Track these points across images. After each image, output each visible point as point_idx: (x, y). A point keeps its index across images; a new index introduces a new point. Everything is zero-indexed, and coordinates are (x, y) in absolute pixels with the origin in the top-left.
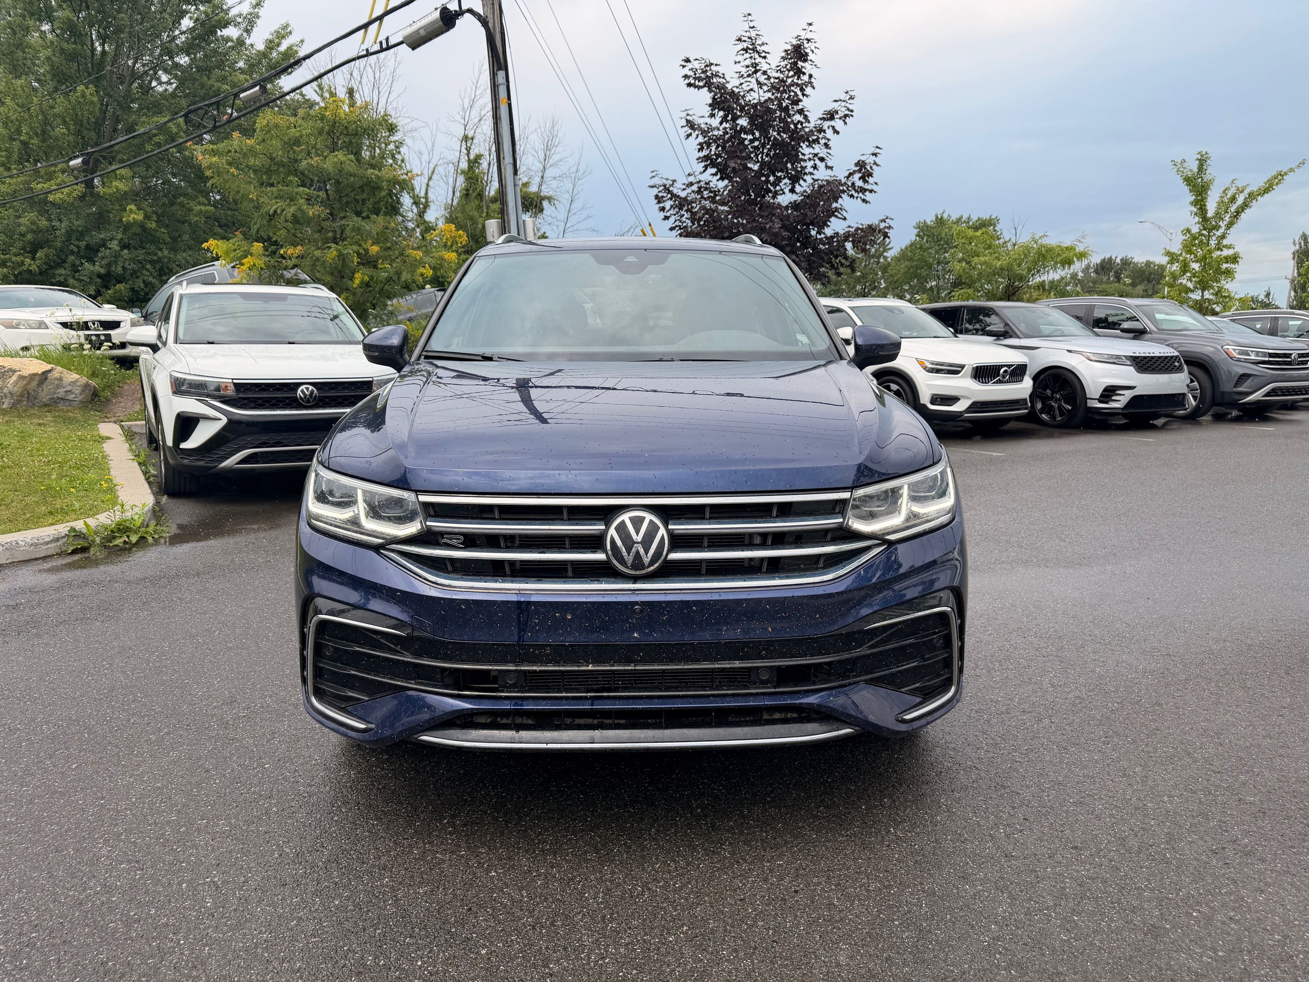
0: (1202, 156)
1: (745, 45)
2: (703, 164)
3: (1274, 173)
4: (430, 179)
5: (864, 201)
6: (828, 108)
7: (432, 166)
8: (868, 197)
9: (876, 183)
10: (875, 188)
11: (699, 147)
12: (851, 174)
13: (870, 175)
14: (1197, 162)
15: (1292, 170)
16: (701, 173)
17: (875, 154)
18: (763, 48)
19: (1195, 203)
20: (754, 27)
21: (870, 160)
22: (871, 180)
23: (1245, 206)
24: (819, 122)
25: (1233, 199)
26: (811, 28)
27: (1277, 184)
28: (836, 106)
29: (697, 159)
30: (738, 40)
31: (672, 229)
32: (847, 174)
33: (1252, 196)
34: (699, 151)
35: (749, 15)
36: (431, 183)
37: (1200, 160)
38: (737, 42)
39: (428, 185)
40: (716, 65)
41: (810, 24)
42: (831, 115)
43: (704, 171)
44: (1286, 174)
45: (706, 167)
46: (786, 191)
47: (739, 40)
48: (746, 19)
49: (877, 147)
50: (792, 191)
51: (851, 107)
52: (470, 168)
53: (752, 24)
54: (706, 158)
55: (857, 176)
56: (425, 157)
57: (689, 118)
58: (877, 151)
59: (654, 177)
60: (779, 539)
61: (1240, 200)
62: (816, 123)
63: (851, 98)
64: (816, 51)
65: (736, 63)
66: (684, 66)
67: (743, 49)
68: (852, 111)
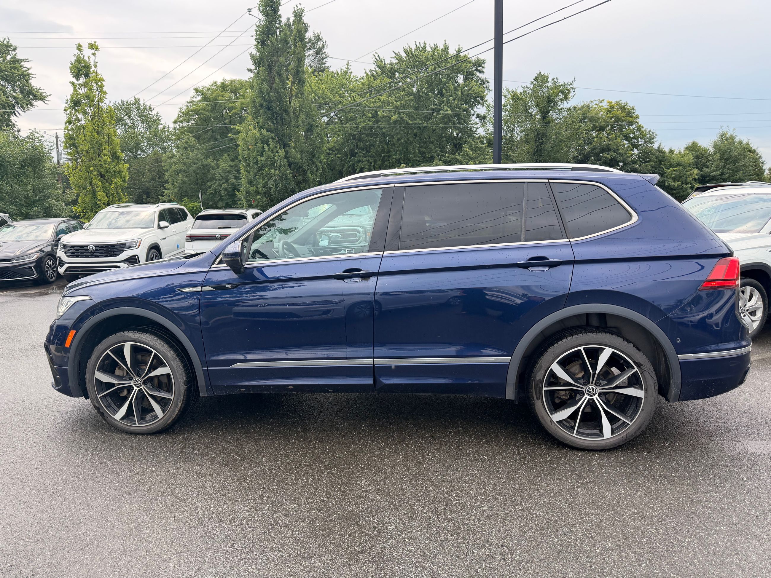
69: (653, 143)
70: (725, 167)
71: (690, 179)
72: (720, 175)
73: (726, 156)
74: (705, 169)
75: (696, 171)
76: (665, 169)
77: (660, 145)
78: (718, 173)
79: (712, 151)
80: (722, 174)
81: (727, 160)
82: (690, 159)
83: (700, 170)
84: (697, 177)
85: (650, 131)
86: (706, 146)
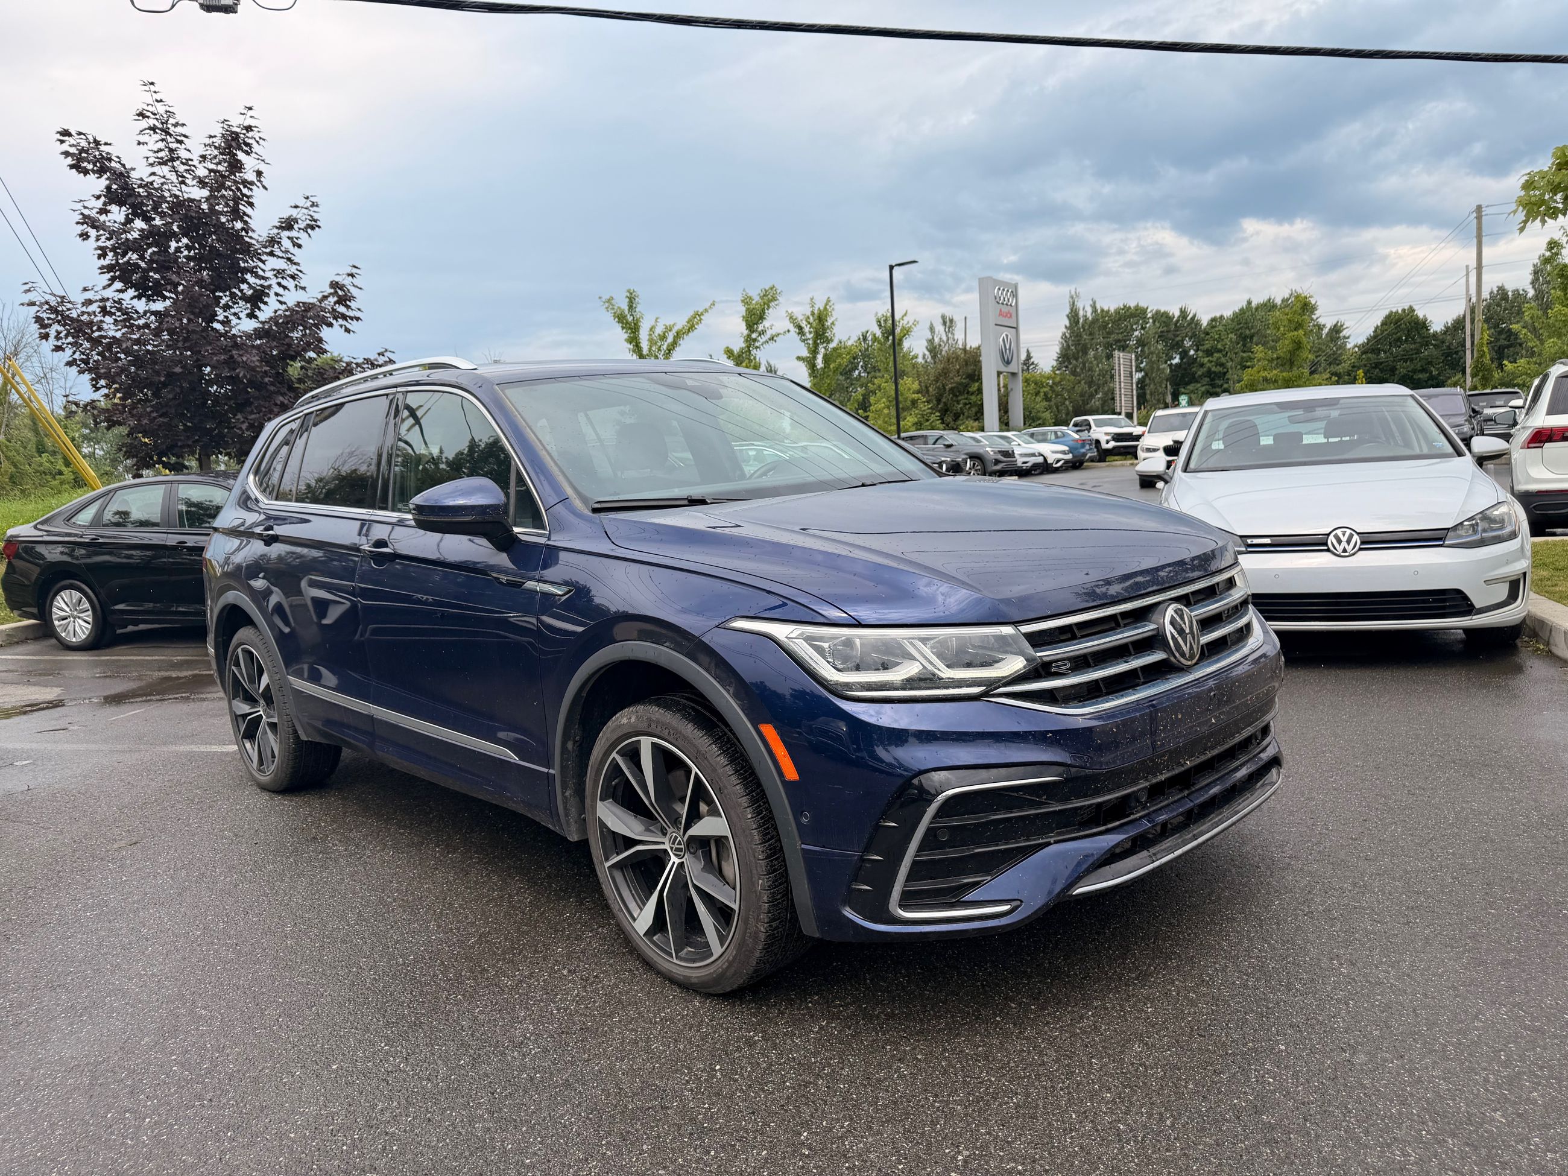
0: (631, 294)
1: (152, 122)
2: (108, 276)
3: (692, 313)
5: (347, 330)
6: (286, 215)
8: (353, 325)
9: (359, 309)
10: (358, 314)
11: (100, 252)
12: (325, 297)
13: (351, 298)
14: (628, 300)
15: (706, 311)
16: (104, 288)
17: (352, 275)
18: (179, 129)
19: (630, 340)
20: (161, 101)
21: (347, 281)
22: (352, 304)
23: (674, 344)
24: (276, 231)
25: (663, 338)
26: (250, 113)
27: (697, 323)
28: (294, 213)
29: (100, 268)
30: (138, 115)
31: (70, 364)
32: (320, 296)
33: (678, 336)
34: (99, 257)
35: (152, 84)
37: (630, 298)
38: (137, 117)
40: (106, 144)
41: (250, 109)
42: (288, 224)
43: (109, 285)
44: (702, 314)
45: (113, 280)
46: (243, 315)
47: (142, 115)
48: (147, 88)
49: (354, 267)
50: (251, 316)
51: (316, 216)
53: (156, 96)
54: (110, 268)
55: (332, 300)
58: (354, 271)
59: (29, 290)
61: (670, 339)
62: (271, 232)
63: (313, 205)
64: (261, 142)
65: (139, 143)
66: (62, 142)
67: (150, 128)
68: (316, 221)
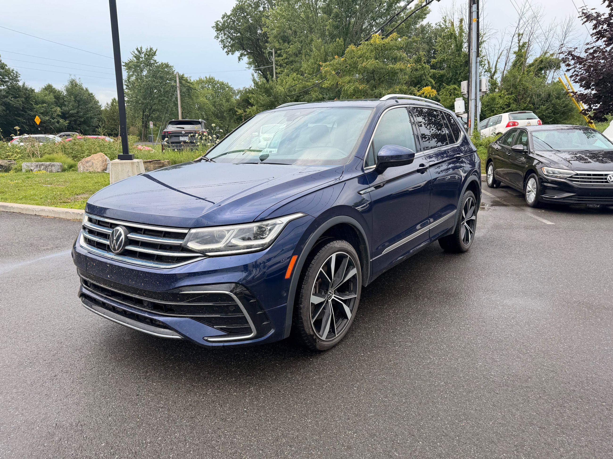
4: (499, 58)
7: (500, 51)
36: (499, 60)
39: (497, 61)
52: (520, 50)
54: (598, 33)
56: (497, 47)
57: (585, 11)
60: (163, 247)
69: (18, 81)
70: (78, 107)
71: (55, 115)
72: (76, 113)
73: (78, 99)
74: (63, 108)
75: (59, 109)
76: (34, 105)
77: (24, 84)
78: (75, 111)
79: (65, 93)
80: (78, 112)
81: (79, 101)
82: (51, 98)
83: (61, 107)
84: (60, 114)
85: (13, 70)
86: (60, 89)
